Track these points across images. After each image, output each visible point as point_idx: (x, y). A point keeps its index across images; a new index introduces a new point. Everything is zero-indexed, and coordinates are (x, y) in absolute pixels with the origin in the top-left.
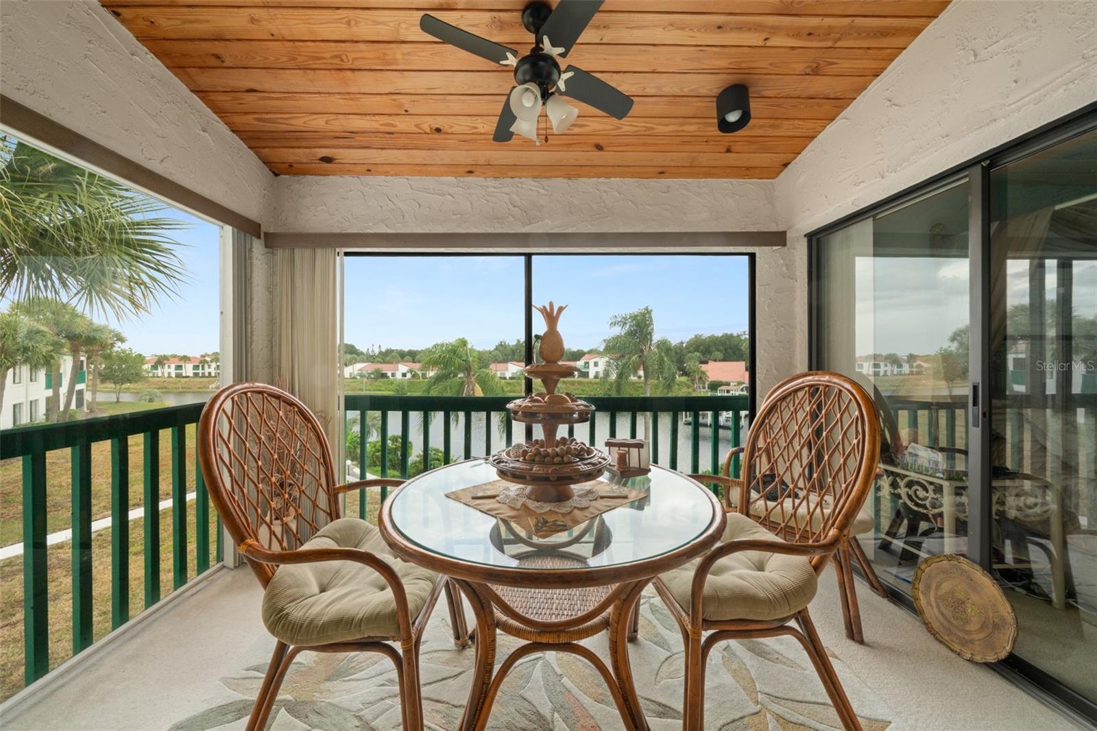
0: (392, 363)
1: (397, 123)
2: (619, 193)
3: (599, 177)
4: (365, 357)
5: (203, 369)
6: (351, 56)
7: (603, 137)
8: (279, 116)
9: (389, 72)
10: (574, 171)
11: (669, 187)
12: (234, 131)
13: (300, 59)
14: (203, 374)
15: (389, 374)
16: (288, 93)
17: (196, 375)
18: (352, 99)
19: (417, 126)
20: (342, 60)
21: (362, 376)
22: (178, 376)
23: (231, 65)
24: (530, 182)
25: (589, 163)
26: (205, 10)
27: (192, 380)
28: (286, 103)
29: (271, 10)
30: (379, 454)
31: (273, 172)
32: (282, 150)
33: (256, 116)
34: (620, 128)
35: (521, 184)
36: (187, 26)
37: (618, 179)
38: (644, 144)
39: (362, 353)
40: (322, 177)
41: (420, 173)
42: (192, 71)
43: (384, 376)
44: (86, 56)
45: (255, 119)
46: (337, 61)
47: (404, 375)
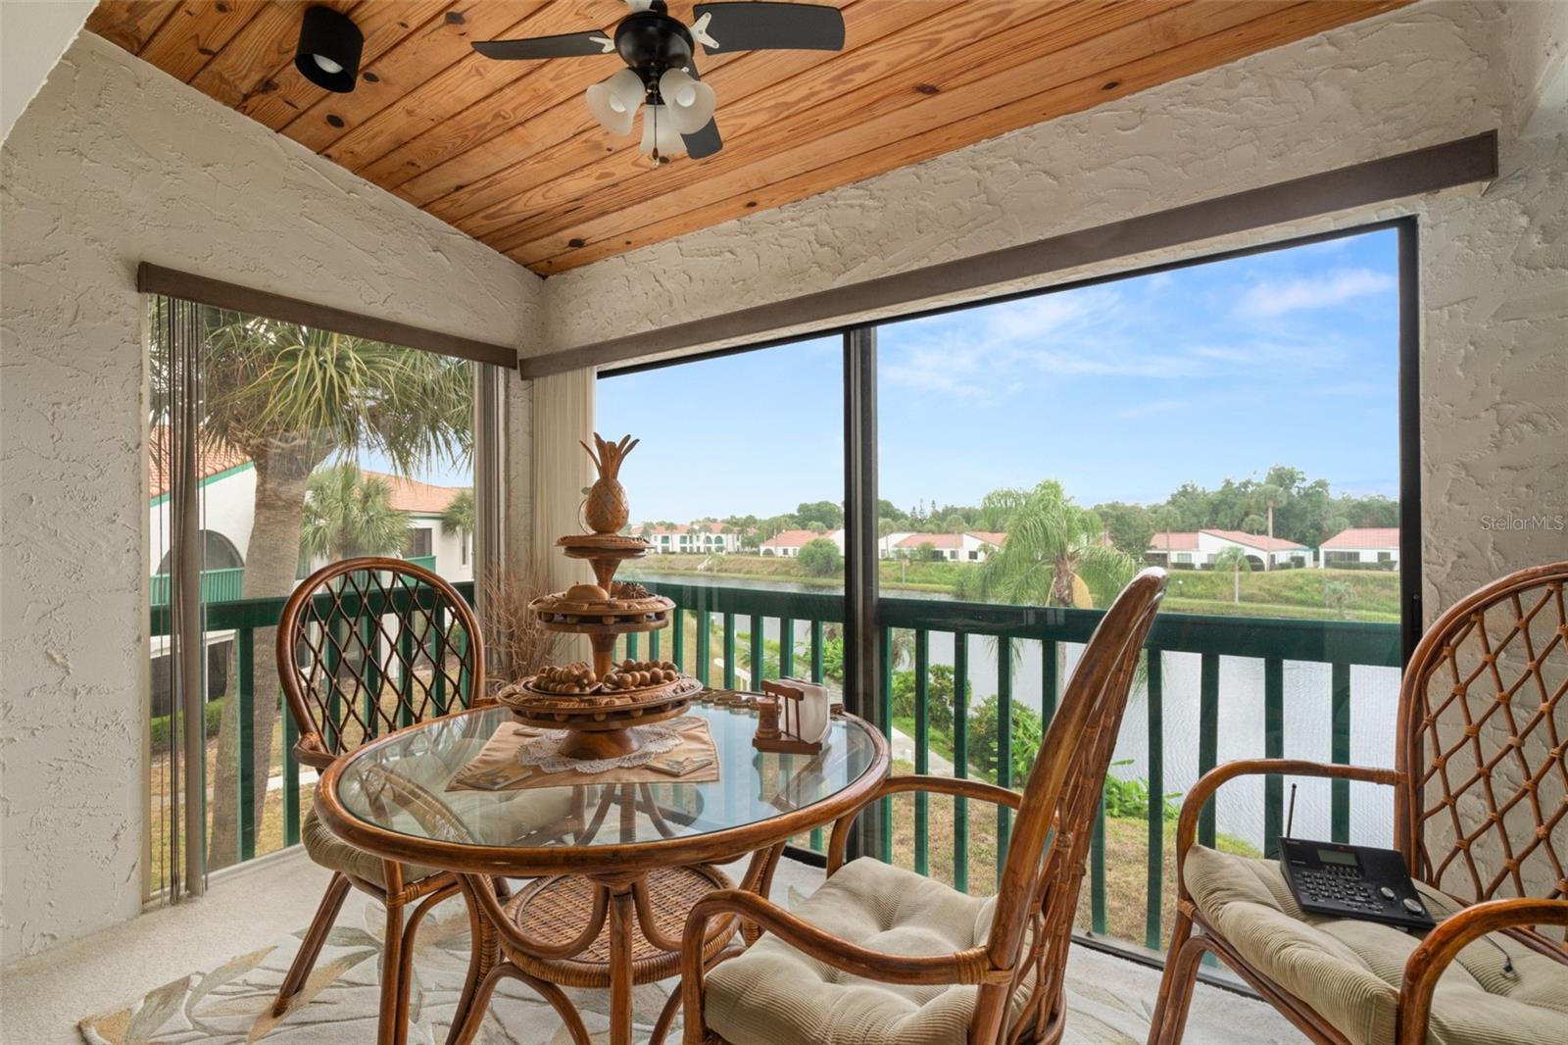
0: (953, 533)
1: (612, 170)
2: (1020, 163)
3: (975, 142)
4: (907, 523)
5: (691, 542)
6: (508, 108)
7: (919, 70)
8: (499, 207)
9: (555, 110)
10: (921, 147)
11: (1143, 111)
12: (477, 238)
13: (471, 134)
14: (691, 548)
15: (947, 553)
16: (488, 177)
17: (684, 550)
18: (546, 159)
19: (635, 164)
20: (504, 118)
21: (901, 556)
22: (665, 551)
23: (426, 168)
24: (849, 192)
25: (931, 124)
26: (372, 121)
27: (680, 557)
28: (495, 189)
29: (414, 94)
30: (911, 695)
31: (539, 275)
32: (529, 245)
33: (482, 214)
34: (935, 42)
35: (836, 199)
36: (373, 144)
37: (1017, 132)
38: (1016, 48)
39: (903, 516)
40: (587, 268)
41: (688, 227)
42: (406, 186)
43: (937, 556)
44: (301, 214)
45: (483, 218)
46: (500, 121)
47: (973, 555)
